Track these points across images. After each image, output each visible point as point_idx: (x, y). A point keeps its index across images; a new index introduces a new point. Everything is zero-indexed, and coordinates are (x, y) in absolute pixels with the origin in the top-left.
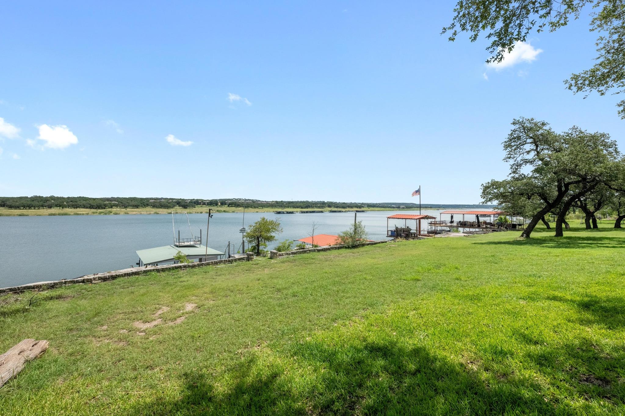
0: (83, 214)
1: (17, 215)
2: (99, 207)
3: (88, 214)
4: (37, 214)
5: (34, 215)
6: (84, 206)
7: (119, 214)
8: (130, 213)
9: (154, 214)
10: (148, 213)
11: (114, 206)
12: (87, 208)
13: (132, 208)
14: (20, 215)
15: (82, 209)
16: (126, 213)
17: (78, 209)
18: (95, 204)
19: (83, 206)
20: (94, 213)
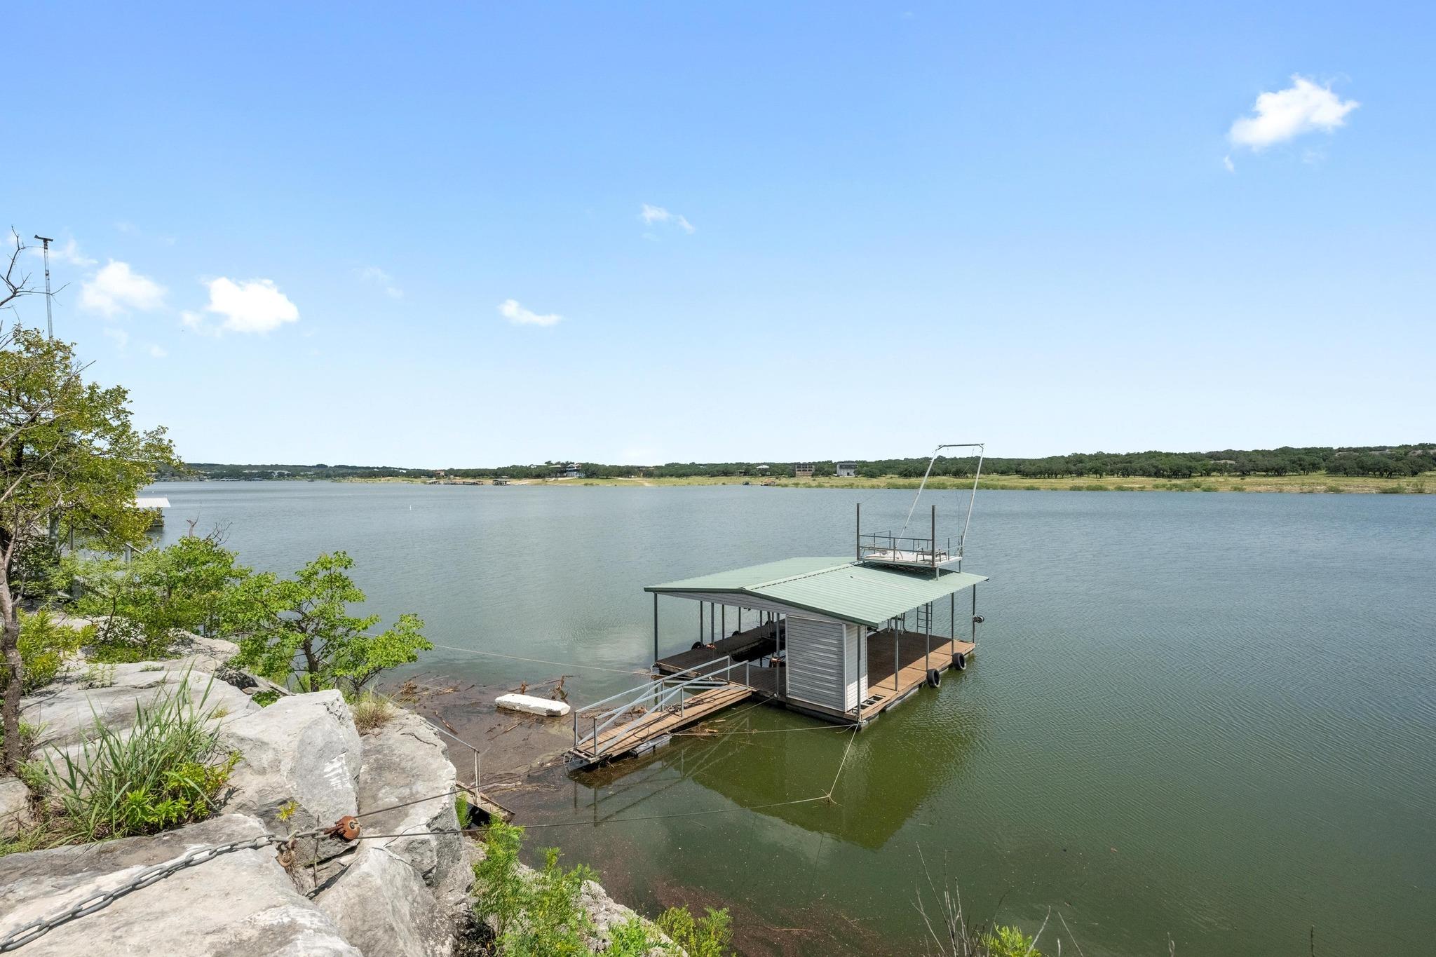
0: (1132, 489)
1: (1024, 488)
2: (1175, 473)
3: (1142, 489)
4: (1052, 487)
5: (1048, 489)
6: (1144, 471)
7: (1216, 490)
8: (1248, 488)
9: (1326, 491)
10: (1306, 488)
11: (1214, 471)
12: (1149, 476)
13: (1264, 476)
14: (1028, 489)
15: (1139, 479)
16: (1235, 489)
17: (1131, 478)
18: (1166, 467)
19: (1141, 472)
20: (1157, 487)
